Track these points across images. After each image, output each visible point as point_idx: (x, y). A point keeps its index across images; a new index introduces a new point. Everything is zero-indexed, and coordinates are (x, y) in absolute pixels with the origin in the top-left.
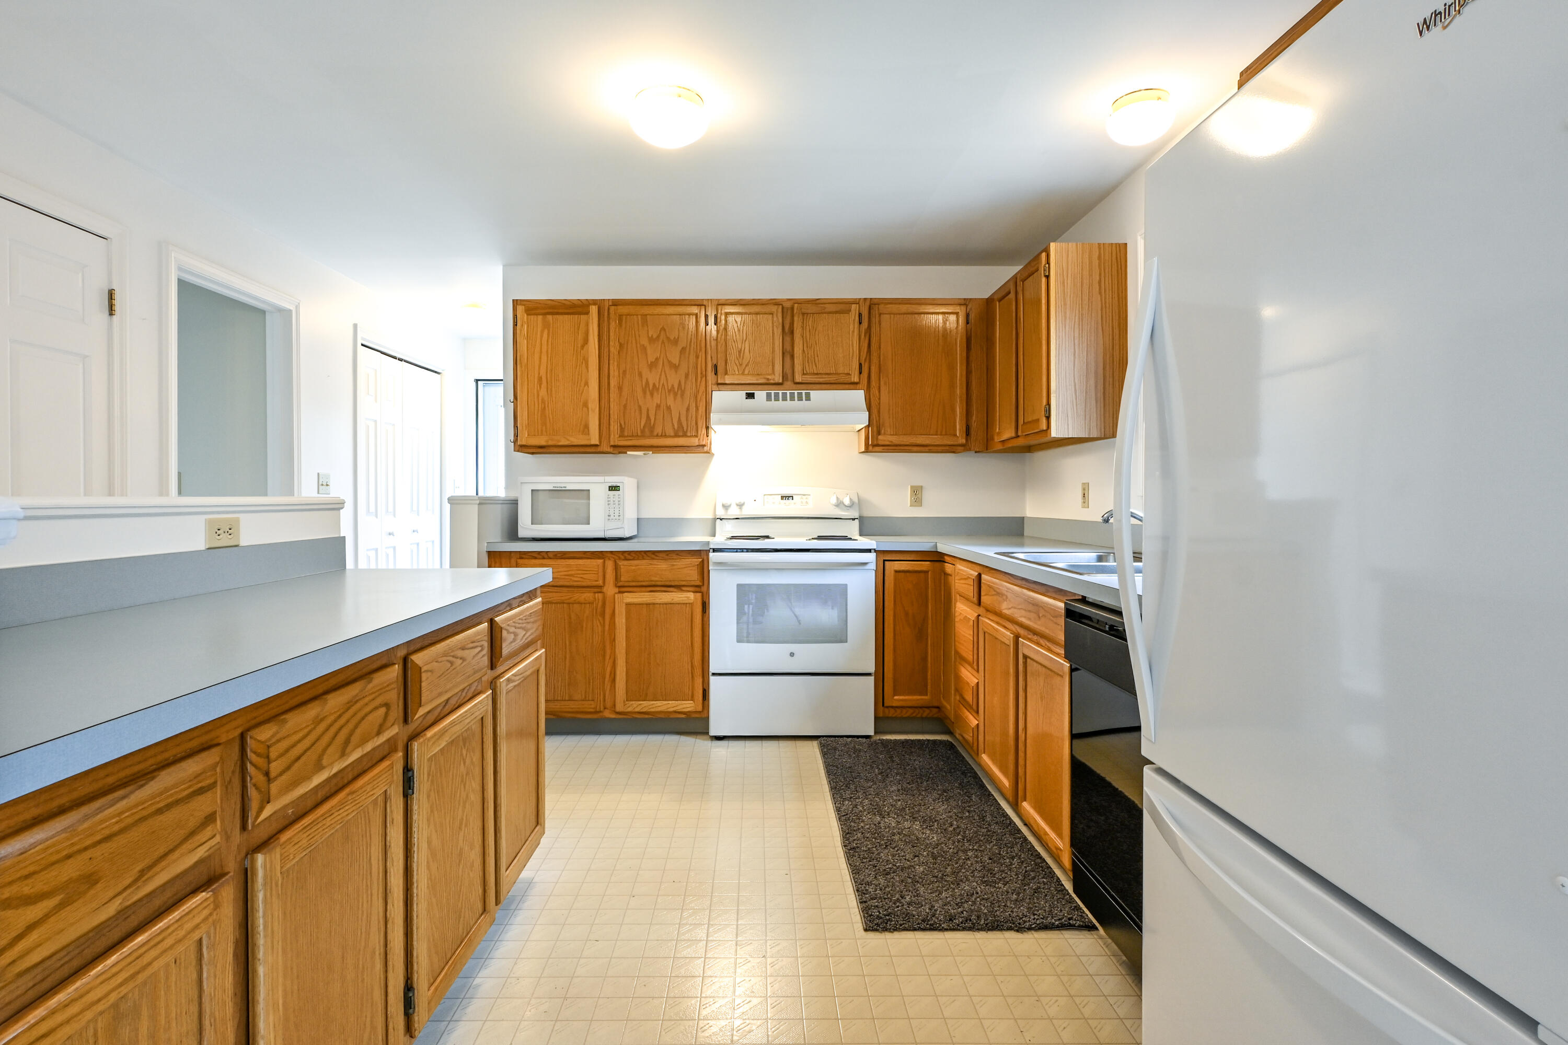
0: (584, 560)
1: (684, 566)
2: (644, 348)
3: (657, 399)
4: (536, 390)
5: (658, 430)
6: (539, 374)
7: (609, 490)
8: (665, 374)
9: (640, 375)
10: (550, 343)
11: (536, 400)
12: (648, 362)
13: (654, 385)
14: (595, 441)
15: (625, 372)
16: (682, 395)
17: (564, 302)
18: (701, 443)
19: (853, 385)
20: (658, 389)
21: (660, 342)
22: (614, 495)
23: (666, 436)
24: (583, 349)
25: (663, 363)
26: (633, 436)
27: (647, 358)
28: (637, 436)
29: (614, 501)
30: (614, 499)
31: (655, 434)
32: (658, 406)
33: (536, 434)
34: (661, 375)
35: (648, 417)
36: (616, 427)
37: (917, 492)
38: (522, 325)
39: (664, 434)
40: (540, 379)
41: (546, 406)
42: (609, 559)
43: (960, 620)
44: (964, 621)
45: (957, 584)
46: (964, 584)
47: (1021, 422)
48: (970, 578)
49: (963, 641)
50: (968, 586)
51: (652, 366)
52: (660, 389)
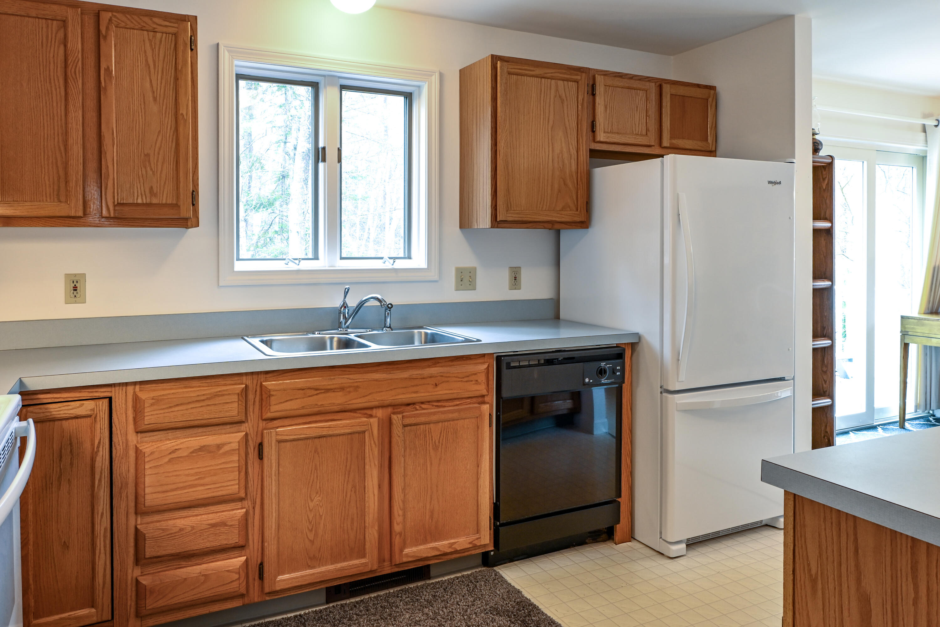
43: (170, 461)
44: (194, 454)
45: (146, 418)
46: (192, 408)
47: (112, 200)
48: (223, 395)
49: (191, 481)
50: (209, 408)
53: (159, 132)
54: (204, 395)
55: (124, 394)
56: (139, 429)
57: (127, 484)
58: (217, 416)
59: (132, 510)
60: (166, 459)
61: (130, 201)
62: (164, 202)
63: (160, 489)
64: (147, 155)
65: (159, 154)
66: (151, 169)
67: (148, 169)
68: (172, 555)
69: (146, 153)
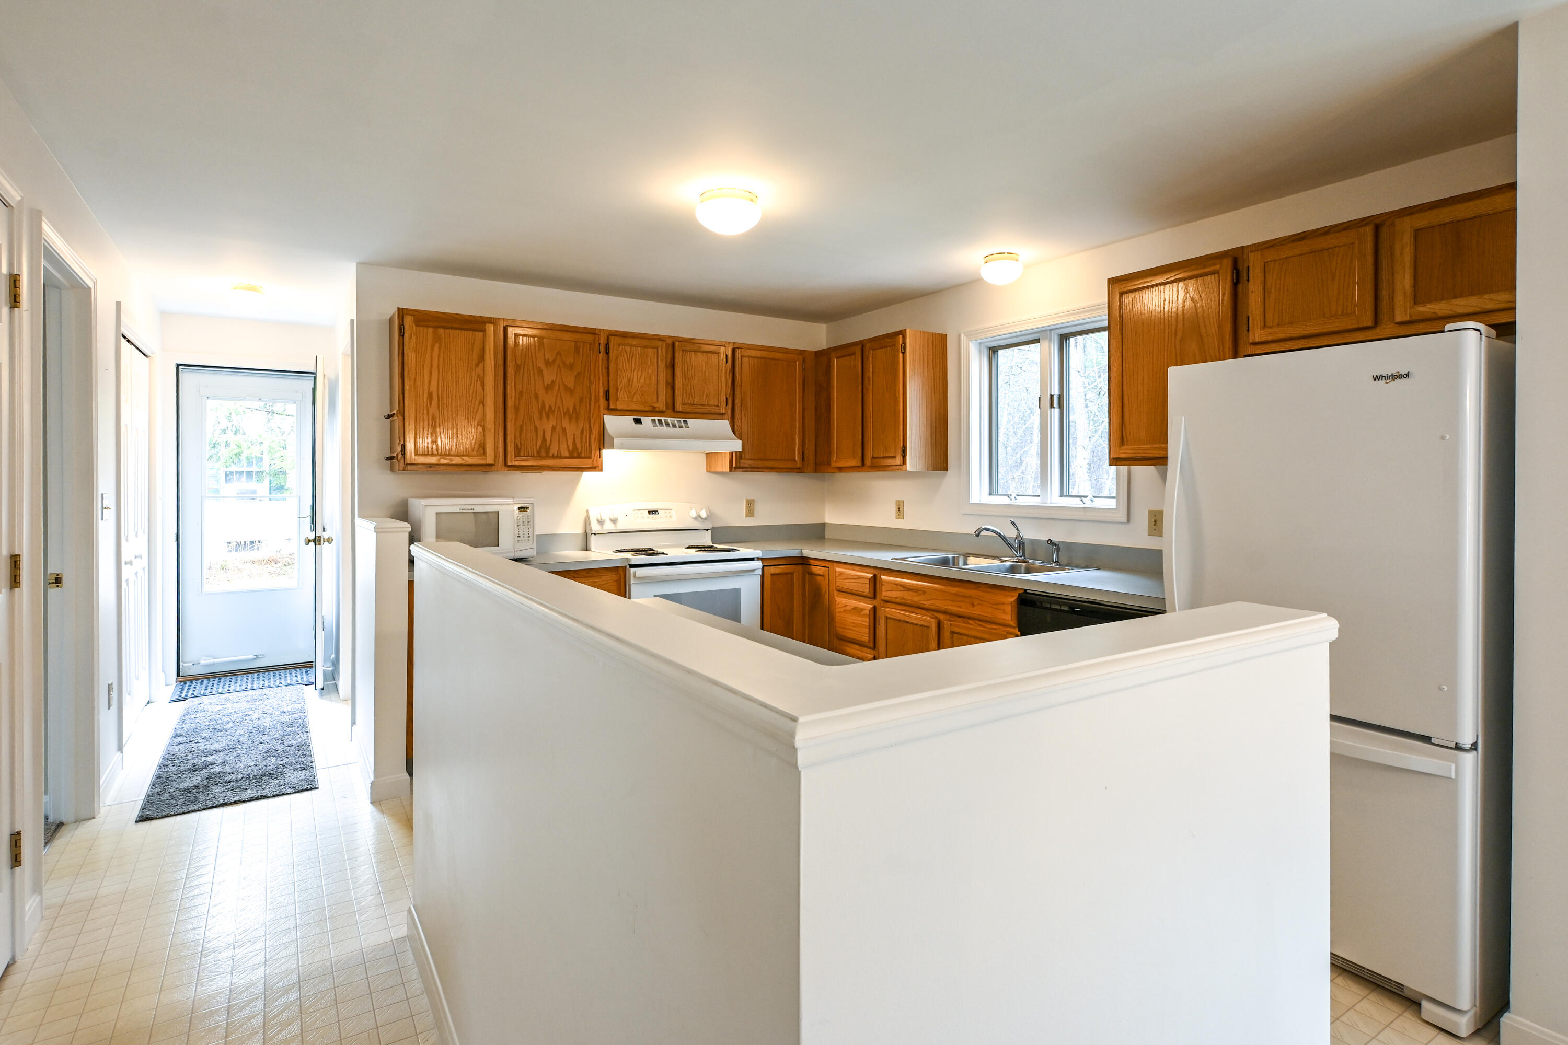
2: (540, 372)
3: (552, 422)
4: (425, 406)
5: (554, 451)
6: (429, 390)
7: (519, 511)
8: (561, 397)
9: (537, 397)
10: (441, 358)
11: (425, 417)
12: (544, 384)
13: (550, 407)
14: (490, 461)
15: (521, 393)
16: (577, 419)
17: (455, 316)
18: (595, 465)
19: (720, 416)
20: (553, 412)
21: (556, 366)
22: (523, 516)
23: (560, 457)
24: (477, 367)
25: (559, 386)
26: (529, 456)
27: (543, 381)
28: (533, 456)
30: (524, 520)
31: (551, 454)
32: (554, 428)
34: (556, 398)
35: (544, 437)
36: (513, 447)
37: (750, 504)
38: (411, 337)
39: (559, 455)
40: (430, 395)
43: (844, 609)
44: (854, 611)
45: (839, 583)
48: (864, 578)
50: (857, 584)
51: (548, 388)
52: (556, 412)
54: (857, 576)
55: (833, 568)
56: (836, 589)
58: (862, 590)
60: (842, 608)
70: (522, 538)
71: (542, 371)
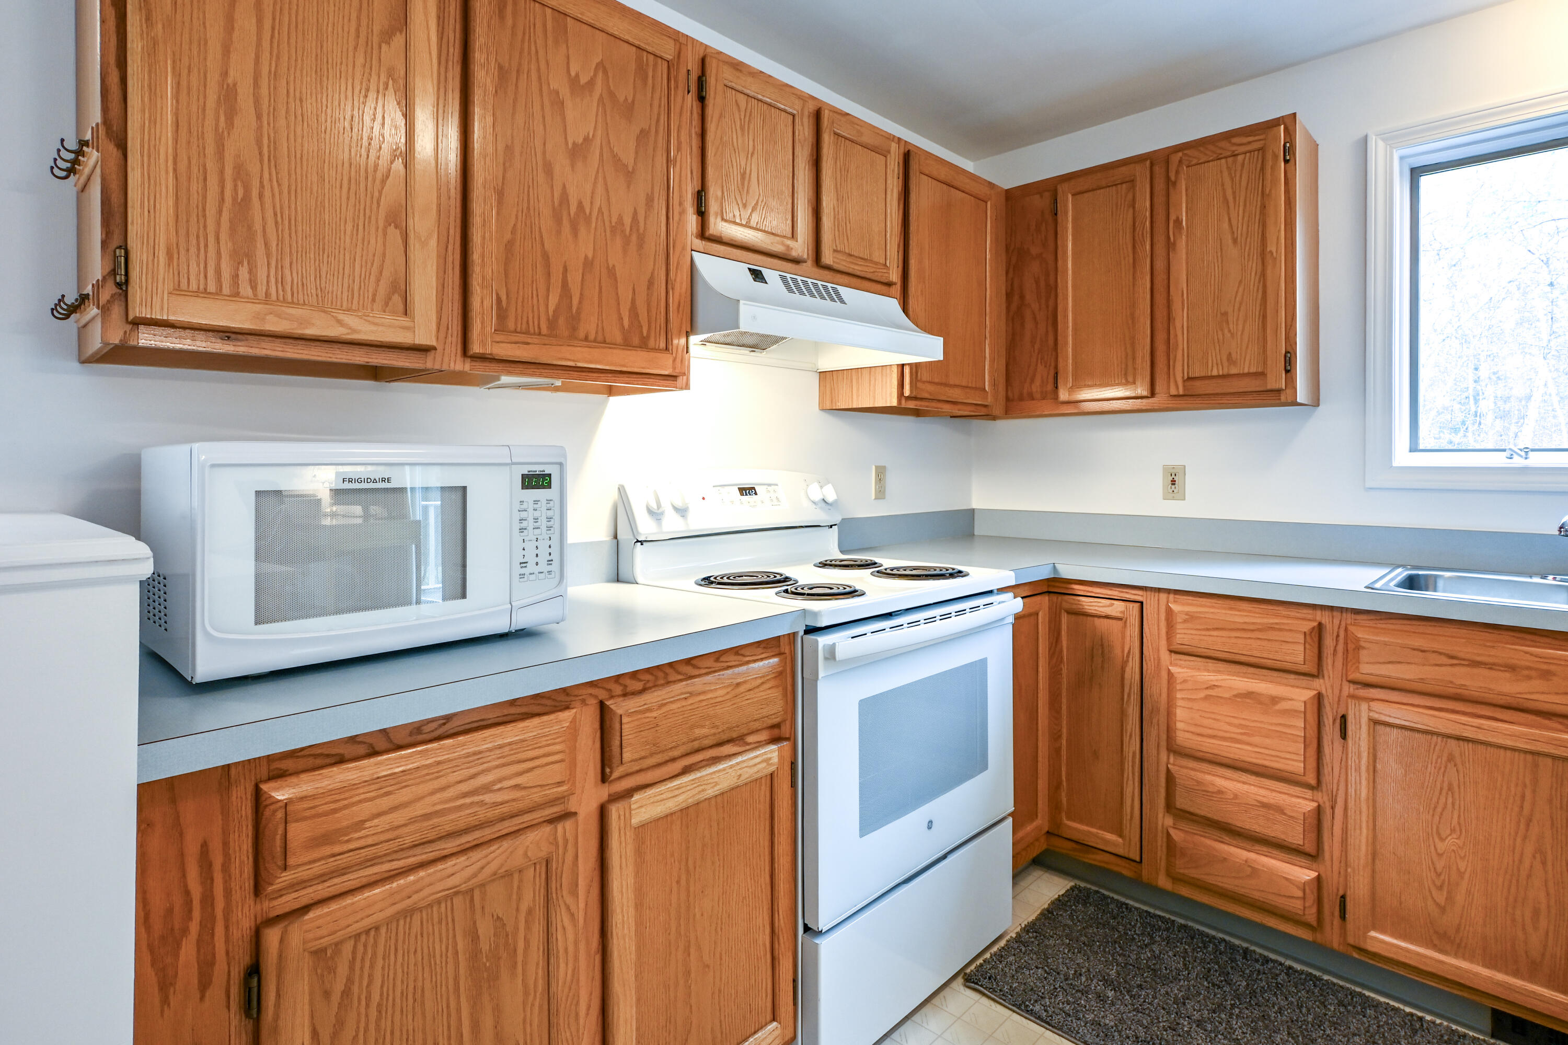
0: (521, 725)
1: (760, 681)
2: (558, 101)
3: (586, 245)
5: (587, 323)
7: (524, 487)
8: (606, 184)
9: (548, 170)
11: (211, 165)
12: (567, 143)
13: (580, 205)
14: (424, 335)
16: (640, 246)
18: (677, 370)
19: (887, 288)
20: (588, 220)
21: (596, 97)
22: (536, 502)
23: (605, 343)
25: (601, 155)
26: (529, 336)
27: (565, 127)
28: (540, 337)
29: (536, 520)
30: (537, 514)
31: (580, 335)
32: (588, 264)
33: (212, 288)
34: (595, 183)
35: (565, 284)
36: (487, 303)
37: (880, 475)
39: (601, 337)
41: (255, 193)
42: (583, 702)
43: (1207, 698)
44: (1239, 700)
45: (1178, 636)
46: (1236, 637)
47: (1182, 375)
48: (1280, 630)
49: (1234, 733)
50: (1259, 642)
51: (577, 152)
52: (593, 225)
53: (1240, 282)
54: (1253, 623)
55: (1156, 602)
56: (1172, 648)
57: (1158, 710)
58: (1271, 656)
59: (1163, 744)
60: (1202, 695)
61: (1203, 374)
62: (1246, 371)
63: (1192, 729)
64: (1225, 314)
65: (1239, 310)
66: (1230, 331)
67: (1226, 331)
68: (1208, 819)
69: (1223, 311)
70: (531, 567)
71: (563, 103)
